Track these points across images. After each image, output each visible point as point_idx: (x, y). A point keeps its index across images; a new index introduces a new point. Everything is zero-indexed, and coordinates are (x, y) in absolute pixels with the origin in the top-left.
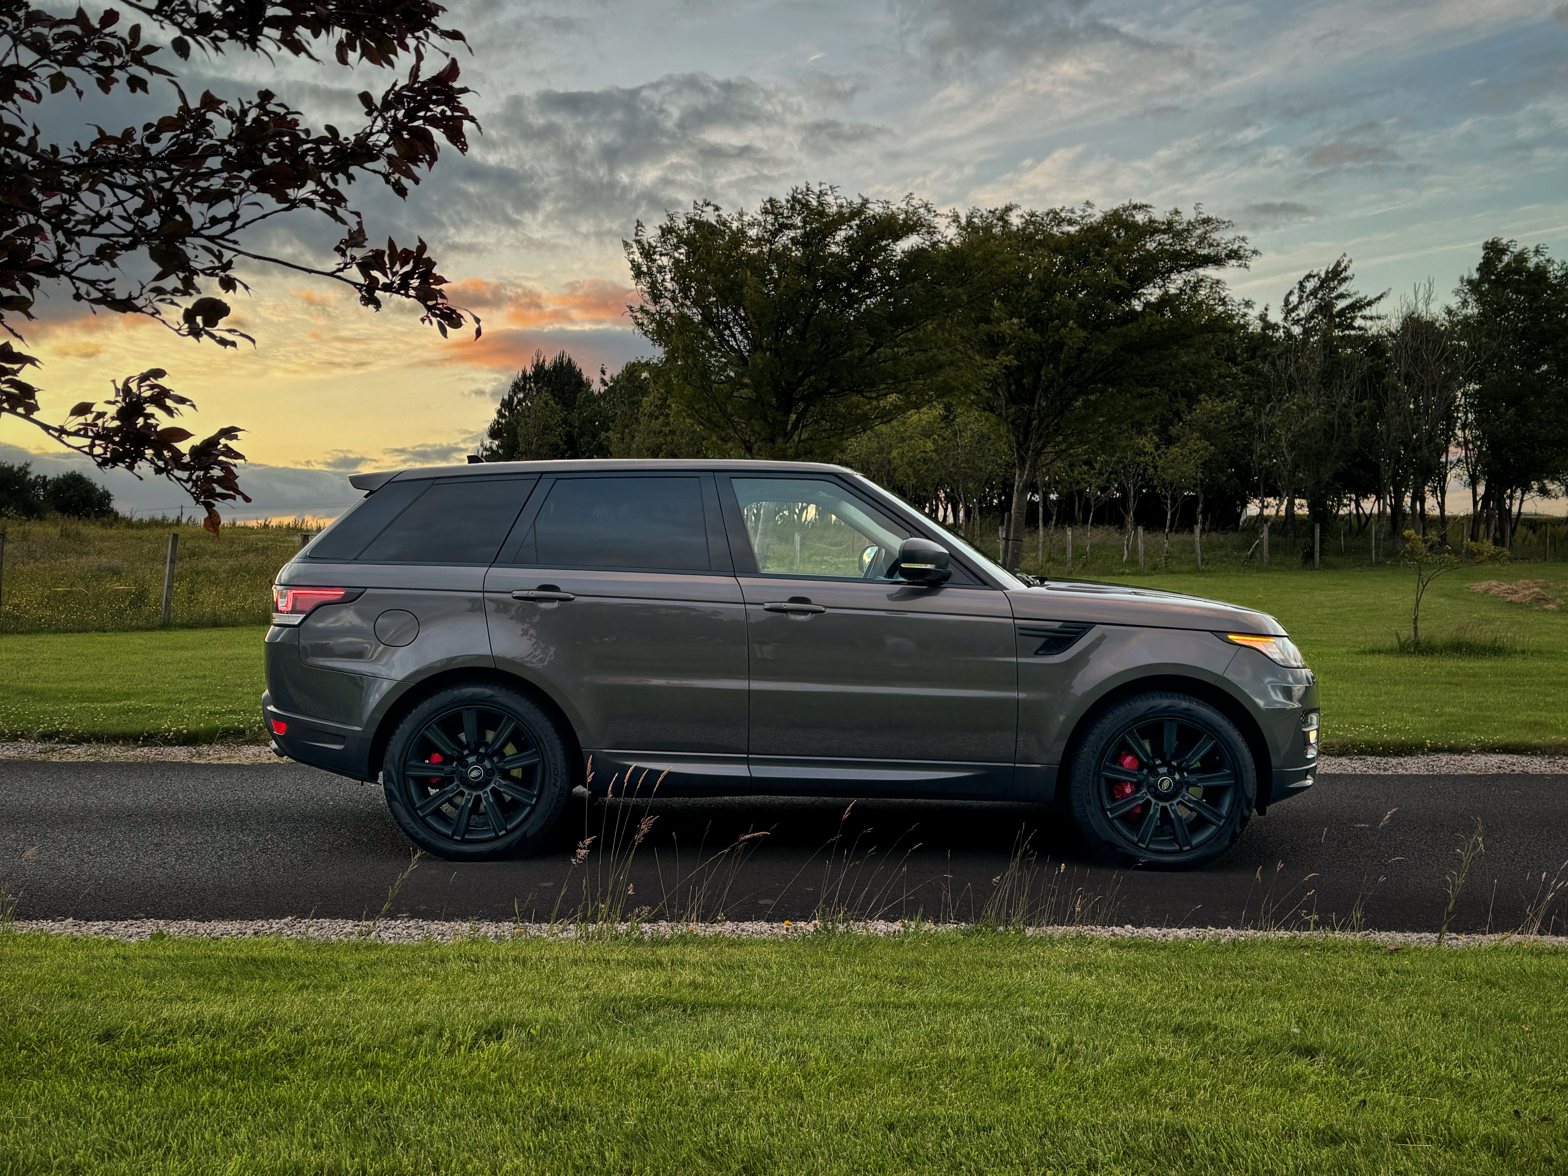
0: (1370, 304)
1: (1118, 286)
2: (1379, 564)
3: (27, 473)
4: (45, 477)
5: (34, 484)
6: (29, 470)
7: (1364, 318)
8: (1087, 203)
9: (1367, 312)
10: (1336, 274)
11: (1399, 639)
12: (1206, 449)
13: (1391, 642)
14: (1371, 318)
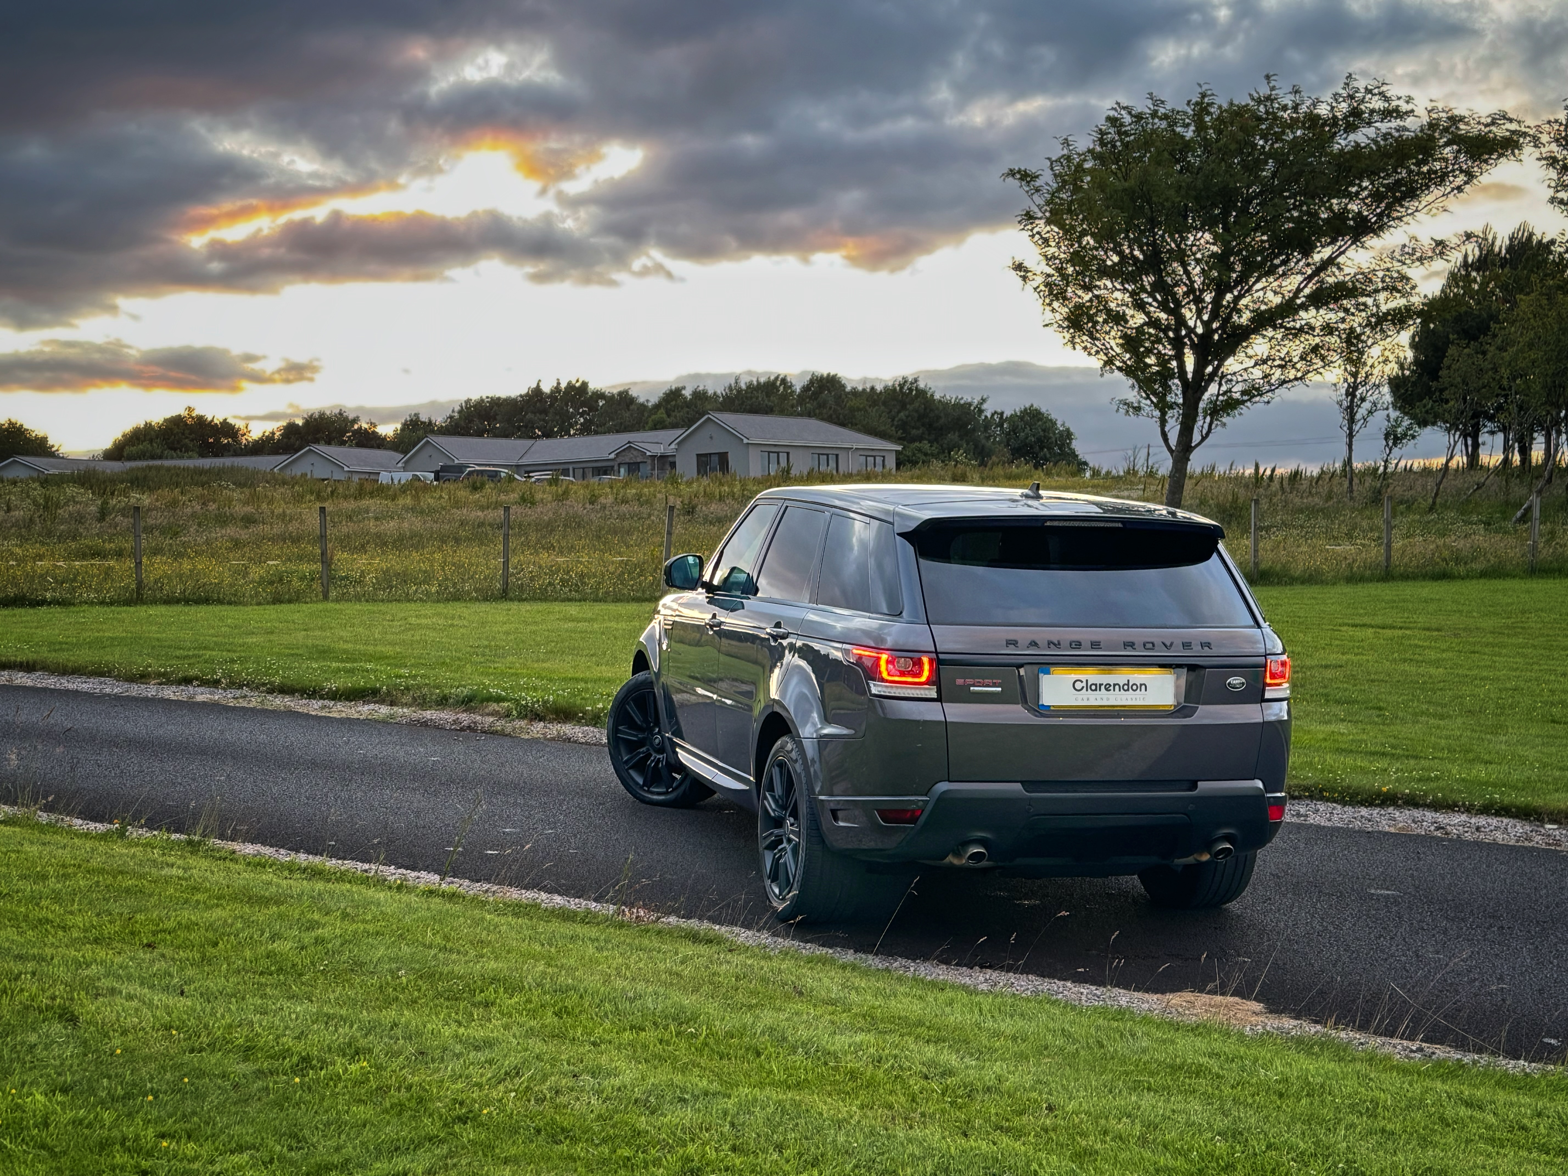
3: (981, 411)
4: (1002, 414)
5: (987, 424)
6: (984, 406)
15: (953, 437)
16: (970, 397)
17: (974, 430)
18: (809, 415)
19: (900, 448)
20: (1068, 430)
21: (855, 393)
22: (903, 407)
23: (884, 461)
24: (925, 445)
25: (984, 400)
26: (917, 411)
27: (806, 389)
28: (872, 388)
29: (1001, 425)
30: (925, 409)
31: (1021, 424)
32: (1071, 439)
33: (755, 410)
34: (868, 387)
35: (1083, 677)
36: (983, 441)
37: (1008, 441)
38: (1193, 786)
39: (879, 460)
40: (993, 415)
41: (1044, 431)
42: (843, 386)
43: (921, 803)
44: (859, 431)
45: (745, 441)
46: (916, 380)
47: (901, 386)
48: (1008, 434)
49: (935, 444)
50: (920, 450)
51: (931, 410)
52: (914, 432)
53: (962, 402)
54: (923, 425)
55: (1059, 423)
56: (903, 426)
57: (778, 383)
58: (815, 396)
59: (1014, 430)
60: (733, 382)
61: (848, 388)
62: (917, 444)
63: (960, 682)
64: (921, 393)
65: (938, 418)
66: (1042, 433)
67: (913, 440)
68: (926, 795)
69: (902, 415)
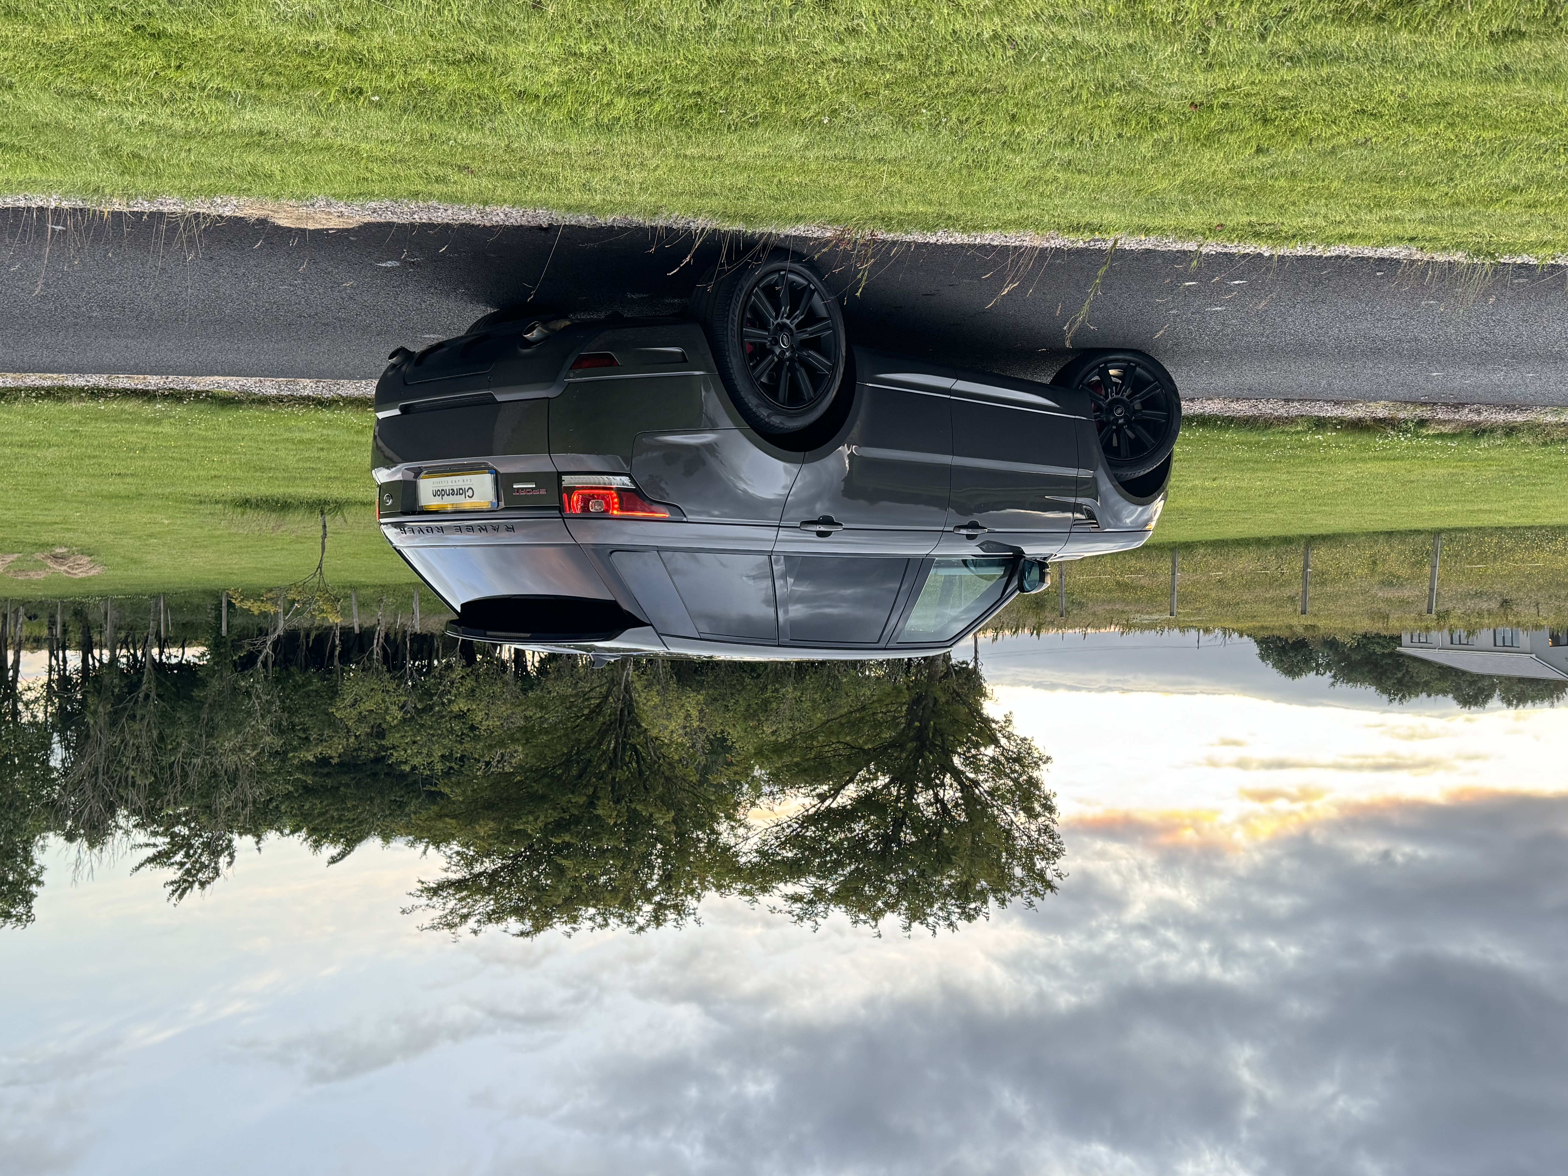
0: (150, 860)
1: (566, 858)
2: (156, 597)
3: (1334, 676)
4: (1317, 674)
5: (1328, 667)
6: (1332, 680)
7: (155, 845)
8: (570, 936)
9: (150, 852)
10: (181, 888)
11: (343, 516)
12: (338, 710)
13: (350, 514)
14: (147, 845)
15: (1356, 657)
16: (1343, 688)
17: (1340, 662)
18: (1482, 677)
19: (1398, 649)
20: (1263, 660)
21: (1444, 692)
22: (1400, 682)
23: (1412, 639)
24: (1379, 650)
25: (1333, 684)
26: (1388, 678)
27: (1489, 696)
28: (1429, 696)
29: (1317, 665)
30: (1381, 679)
31: (1301, 665)
32: (1261, 653)
33: (1533, 681)
34: (1433, 697)
35: (468, 500)
36: (1331, 653)
37: (1311, 653)
38: (405, 410)
39: (1415, 639)
40: (1325, 673)
41: (1282, 661)
42: (1455, 698)
43: (572, 375)
44: (1436, 663)
45: (1534, 656)
46: (1391, 701)
47: (1404, 696)
48: (1312, 658)
49: (1371, 651)
50: (1383, 647)
51: (1376, 678)
52: (1389, 661)
53: (1351, 684)
54: (1382, 667)
55: (1270, 665)
56: (1398, 666)
57: (1515, 702)
58: (1481, 690)
59: (1307, 662)
60: (1556, 703)
61: (1450, 696)
62: (1386, 651)
63: (543, 492)
64: (1384, 690)
65: (1369, 672)
66: (1284, 658)
67: (1391, 655)
68: (569, 383)
69: (1399, 675)
